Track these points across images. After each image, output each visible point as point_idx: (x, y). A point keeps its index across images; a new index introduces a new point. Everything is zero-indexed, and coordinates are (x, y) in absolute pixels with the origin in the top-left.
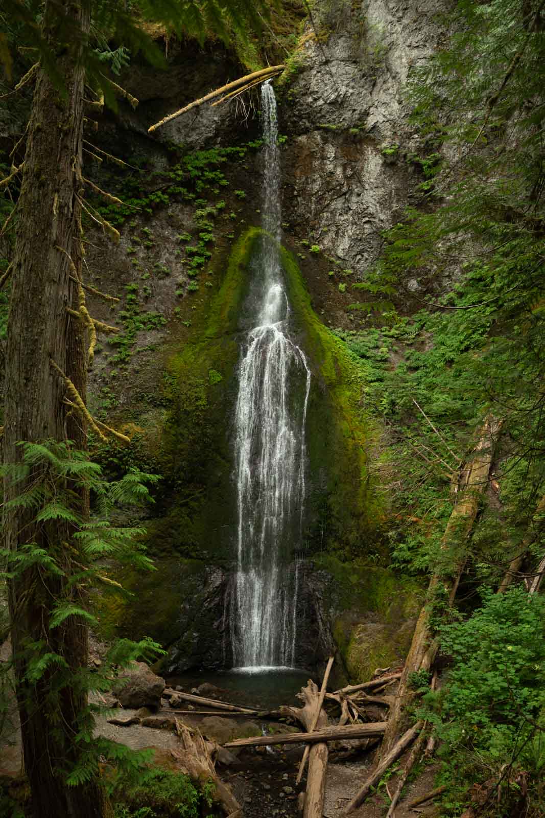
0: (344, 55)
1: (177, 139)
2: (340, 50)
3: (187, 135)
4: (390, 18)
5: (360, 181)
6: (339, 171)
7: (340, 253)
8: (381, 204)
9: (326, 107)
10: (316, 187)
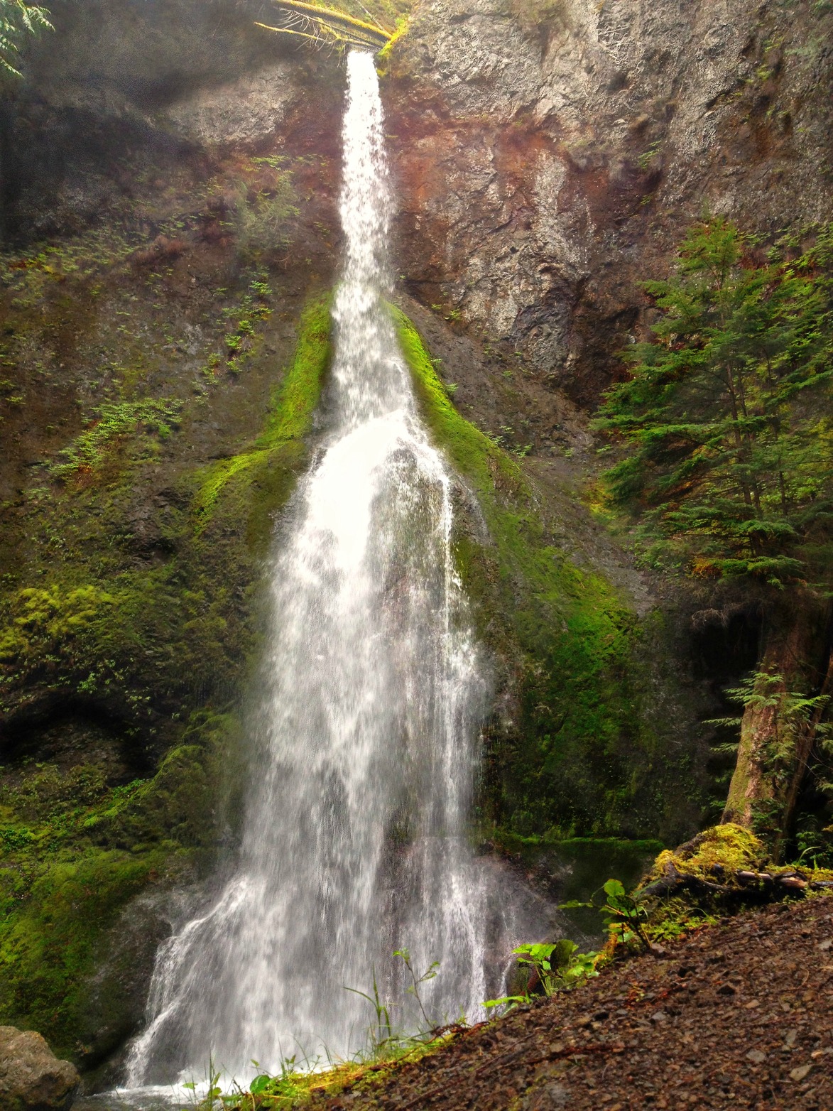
0: (490, 6)
1: (209, 138)
3: (225, 131)
5: (529, 202)
6: (492, 189)
7: (501, 326)
8: (568, 238)
9: (465, 88)
10: (454, 215)
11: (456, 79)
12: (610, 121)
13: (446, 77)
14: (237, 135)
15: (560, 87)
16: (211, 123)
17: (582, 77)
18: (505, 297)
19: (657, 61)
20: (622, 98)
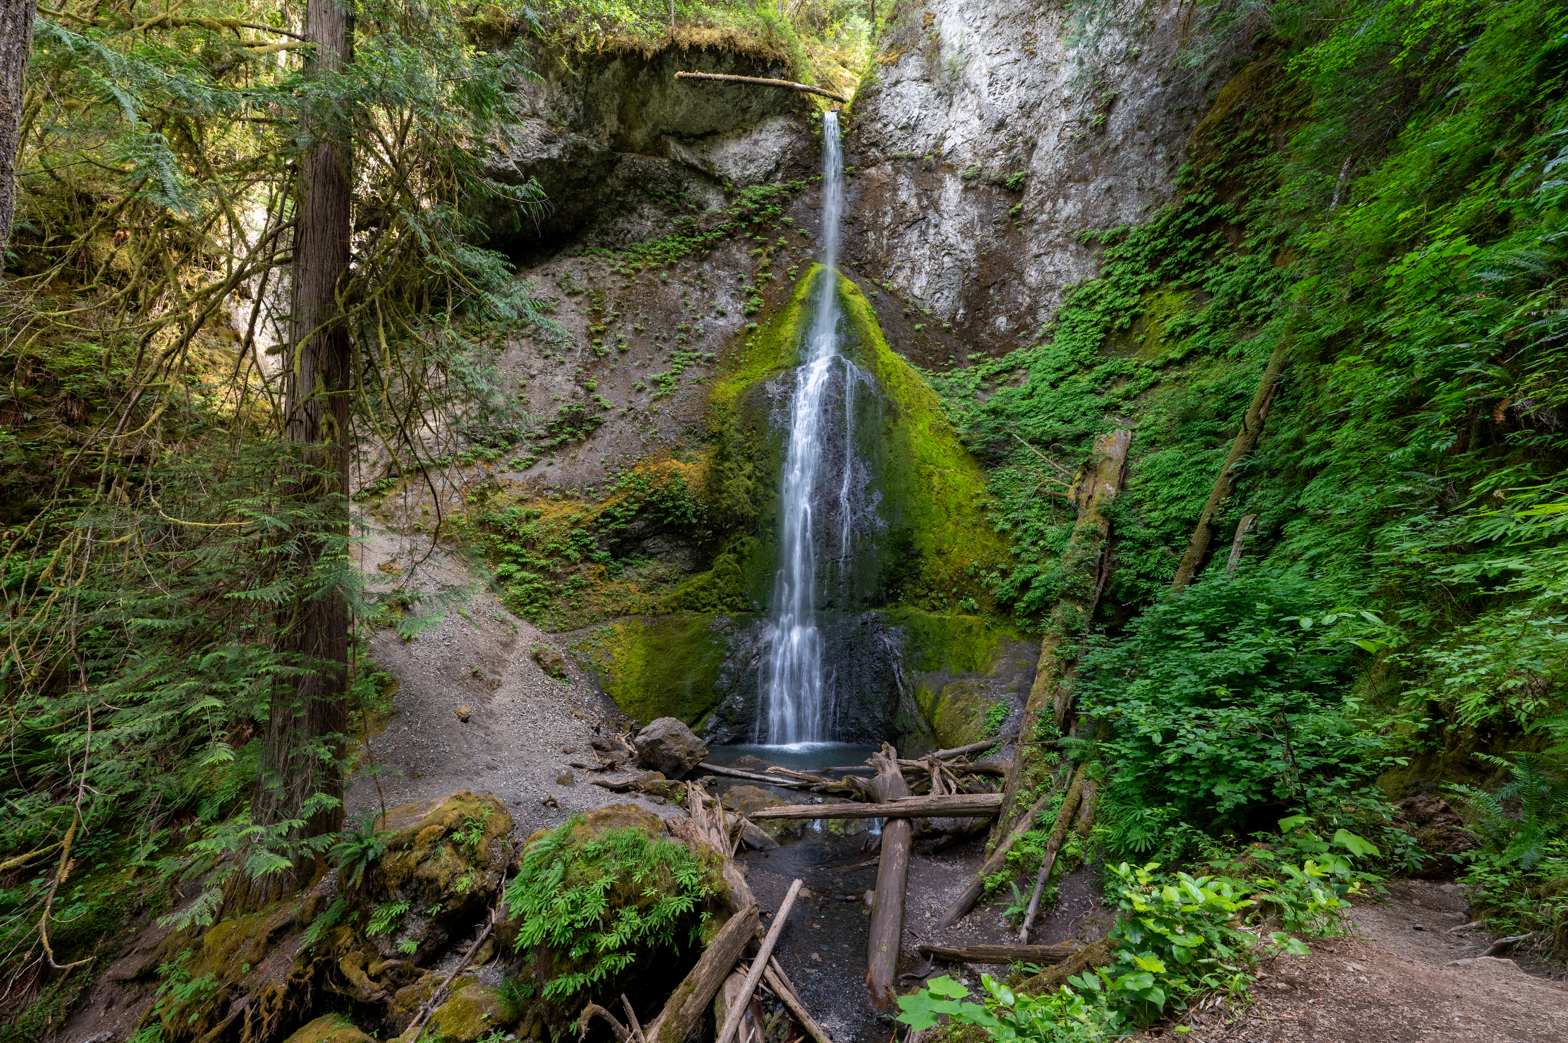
0: (917, 74)
1: (735, 173)
2: (912, 67)
3: (744, 168)
4: (967, 30)
5: (937, 210)
6: (913, 202)
7: (917, 292)
8: (962, 233)
9: (898, 133)
10: (888, 220)
11: (891, 127)
12: (992, 154)
13: (885, 125)
14: (752, 169)
15: (960, 130)
16: (735, 163)
17: (976, 122)
18: (920, 273)
19: (1026, 110)
20: (1002, 136)
